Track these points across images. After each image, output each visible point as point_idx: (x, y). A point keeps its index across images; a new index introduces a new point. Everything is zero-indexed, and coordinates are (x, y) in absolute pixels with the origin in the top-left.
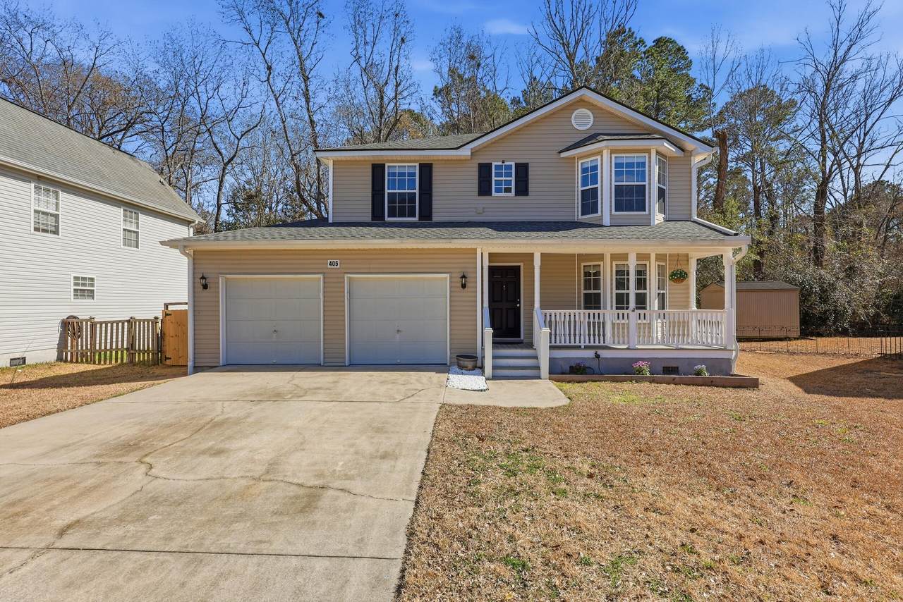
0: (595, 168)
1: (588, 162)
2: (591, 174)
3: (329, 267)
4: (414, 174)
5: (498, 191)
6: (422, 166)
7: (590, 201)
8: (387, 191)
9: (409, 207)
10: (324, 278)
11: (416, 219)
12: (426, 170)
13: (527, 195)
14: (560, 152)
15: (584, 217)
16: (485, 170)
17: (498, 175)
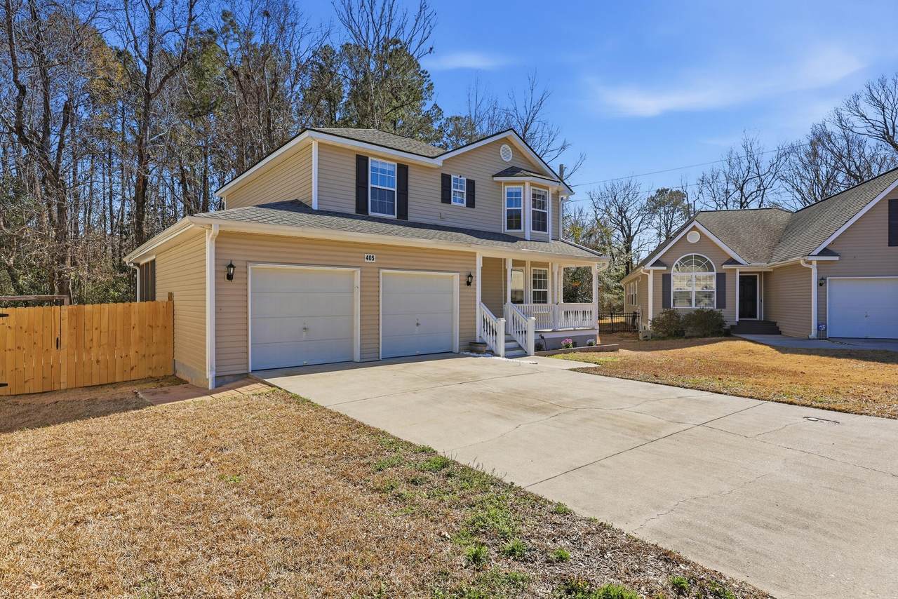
0: (518, 194)
1: (514, 188)
2: (514, 198)
3: (366, 260)
4: (393, 173)
5: (455, 201)
6: (400, 166)
7: (514, 220)
8: (370, 185)
9: (388, 203)
10: (361, 272)
11: (395, 217)
12: (403, 170)
13: (474, 207)
14: (493, 176)
15: (509, 231)
16: (446, 179)
17: (456, 187)
